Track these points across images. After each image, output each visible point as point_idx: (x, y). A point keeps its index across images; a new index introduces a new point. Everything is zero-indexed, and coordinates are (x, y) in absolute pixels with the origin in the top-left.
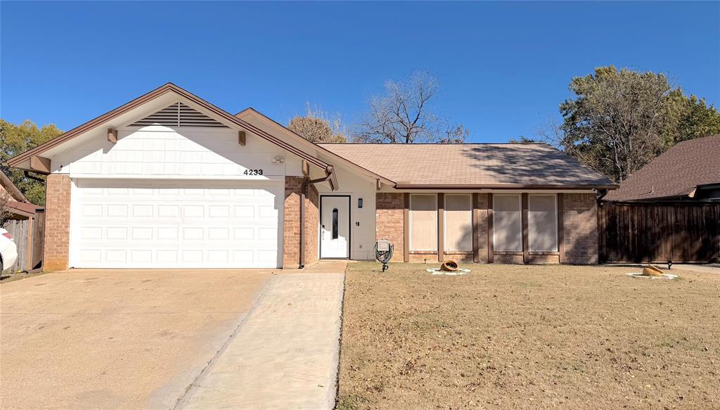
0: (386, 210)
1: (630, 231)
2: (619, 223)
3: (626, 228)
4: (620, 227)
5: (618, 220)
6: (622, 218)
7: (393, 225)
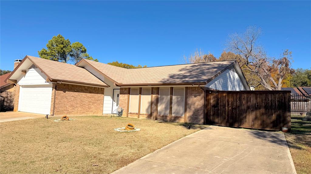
0: (122, 95)
1: (226, 108)
2: (220, 102)
3: (224, 106)
4: (220, 105)
5: (219, 101)
6: (222, 100)
7: (124, 101)
